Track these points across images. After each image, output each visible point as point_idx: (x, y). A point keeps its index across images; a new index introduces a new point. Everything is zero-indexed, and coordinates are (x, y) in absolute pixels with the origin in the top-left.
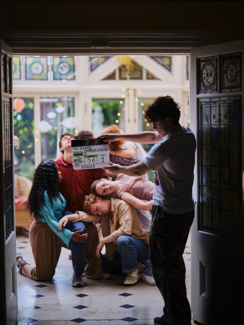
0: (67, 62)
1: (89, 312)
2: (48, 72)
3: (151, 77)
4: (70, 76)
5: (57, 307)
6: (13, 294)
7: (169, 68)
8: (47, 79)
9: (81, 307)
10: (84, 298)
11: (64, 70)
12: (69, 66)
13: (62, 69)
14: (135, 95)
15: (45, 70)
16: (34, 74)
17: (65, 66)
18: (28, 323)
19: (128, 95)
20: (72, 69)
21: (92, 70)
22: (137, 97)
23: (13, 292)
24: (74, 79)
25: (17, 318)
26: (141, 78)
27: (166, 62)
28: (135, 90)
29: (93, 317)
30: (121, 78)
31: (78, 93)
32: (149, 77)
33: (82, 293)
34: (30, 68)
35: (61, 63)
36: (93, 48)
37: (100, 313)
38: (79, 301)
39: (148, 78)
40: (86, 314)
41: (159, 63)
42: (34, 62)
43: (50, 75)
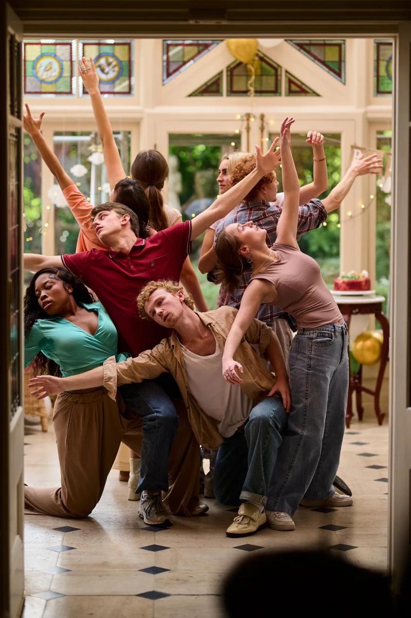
0: (114, 56)
1: (173, 579)
2: (71, 76)
3: (298, 89)
4: (121, 86)
5: (105, 569)
6: (18, 537)
7: (337, 69)
8: (70, 93)
9: (155, 570)
10: (159, 552)
11: (107, 74)
12: (120, 62)
13: (103, 70)
14: (262, 129)
15: (67, 73)
16: (42, 81)
17: (109, 64)
18: (47, 600)
19: (248, 129)
20: (126, 69)
21: (169, 75)
22: (266, 133)
23: (18, 534)
24: (129, 92)
25: (24, 590)
26: (276, 91)
27: (331, 55)
28: (262, 117)
29: (183, 590)
30: (232, 92)
31: (137, 123)
32: (294, 88)
33: (156, 544)
34: (34, 68)
35: (99, 57)
36: (192, 22)
37: (198, 582)
38: (150, 559)
39: (291, 92)
40: (167, 584)
41: (316, 58)
42: (42, 56)
43: (78, 83)
